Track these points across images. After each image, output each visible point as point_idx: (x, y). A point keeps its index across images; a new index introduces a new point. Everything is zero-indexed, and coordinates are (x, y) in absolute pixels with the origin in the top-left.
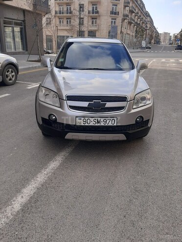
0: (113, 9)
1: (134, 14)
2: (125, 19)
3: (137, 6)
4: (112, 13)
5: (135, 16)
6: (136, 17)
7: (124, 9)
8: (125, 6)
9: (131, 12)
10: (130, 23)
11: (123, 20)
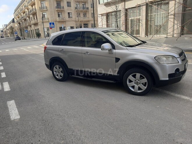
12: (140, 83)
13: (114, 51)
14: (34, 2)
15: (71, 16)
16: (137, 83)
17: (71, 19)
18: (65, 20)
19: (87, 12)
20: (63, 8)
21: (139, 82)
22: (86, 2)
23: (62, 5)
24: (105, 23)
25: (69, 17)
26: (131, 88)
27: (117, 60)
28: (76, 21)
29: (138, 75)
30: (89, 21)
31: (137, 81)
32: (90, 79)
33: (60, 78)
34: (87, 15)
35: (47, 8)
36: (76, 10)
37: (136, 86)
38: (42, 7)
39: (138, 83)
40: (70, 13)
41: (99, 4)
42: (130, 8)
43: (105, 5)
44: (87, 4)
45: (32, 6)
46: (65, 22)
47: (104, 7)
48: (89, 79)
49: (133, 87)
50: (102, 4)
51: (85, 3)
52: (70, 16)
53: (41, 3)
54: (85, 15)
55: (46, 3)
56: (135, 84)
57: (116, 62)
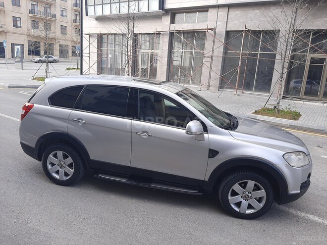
12: (251, 198)
13: (206, 135)
15: (19, 24)
16: (246, 198)
17: (19, 29)
18: (4, 30)
19: (53, 23)
20: (3, 6)
21: (250, 195)
24: (96, 50)
25: (15, 25)
26: (233, 206)
27: (213, 153)
28: (29, 35)
29: (251, 184)
30: (55, 39)
31: (247, 193)
32: (146, 186)
33: (65, 178)
34: (52, 27)
36: (31, 15)
37: (245, 203)
39: (248, 197)
40: (18, 19)
41: (87, 14)
42: (142, 34)
43: (97, 19)
44: (52, 8)
46: (5, 34)
47: (95, 22)
48: (142, 185)
49: (239, 204)
50: (91, 17)
51: (50, 5)
52: (17, 23)
54: (48, 27)
56: (242, 200)
57: (209, 157)
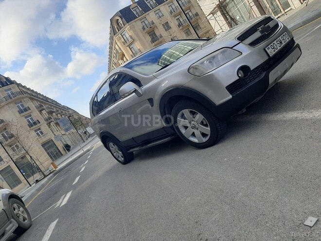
0: (29, 122)
1: (54, 114)
2: (49, 123)
3: (50, 105)
4: (30, 125)
5: (57, 115)
6: (59, 115)
7: (41, 115)
8: (40, 111)
9: (51, 113)
10: (57, 124)
11: (49, 124)
13: (142, 89)
14: (121, 53)
19: (199, 20)
20: (161, 37)
22: (190, 7)
23: (158, 34)
35: (140, 51)
36: (181, 28)
38: (134, 54)
45: (122, 59)
51: (189, 9)
53: (130, 49)
55: (136, 44)
57: (152, 106)
